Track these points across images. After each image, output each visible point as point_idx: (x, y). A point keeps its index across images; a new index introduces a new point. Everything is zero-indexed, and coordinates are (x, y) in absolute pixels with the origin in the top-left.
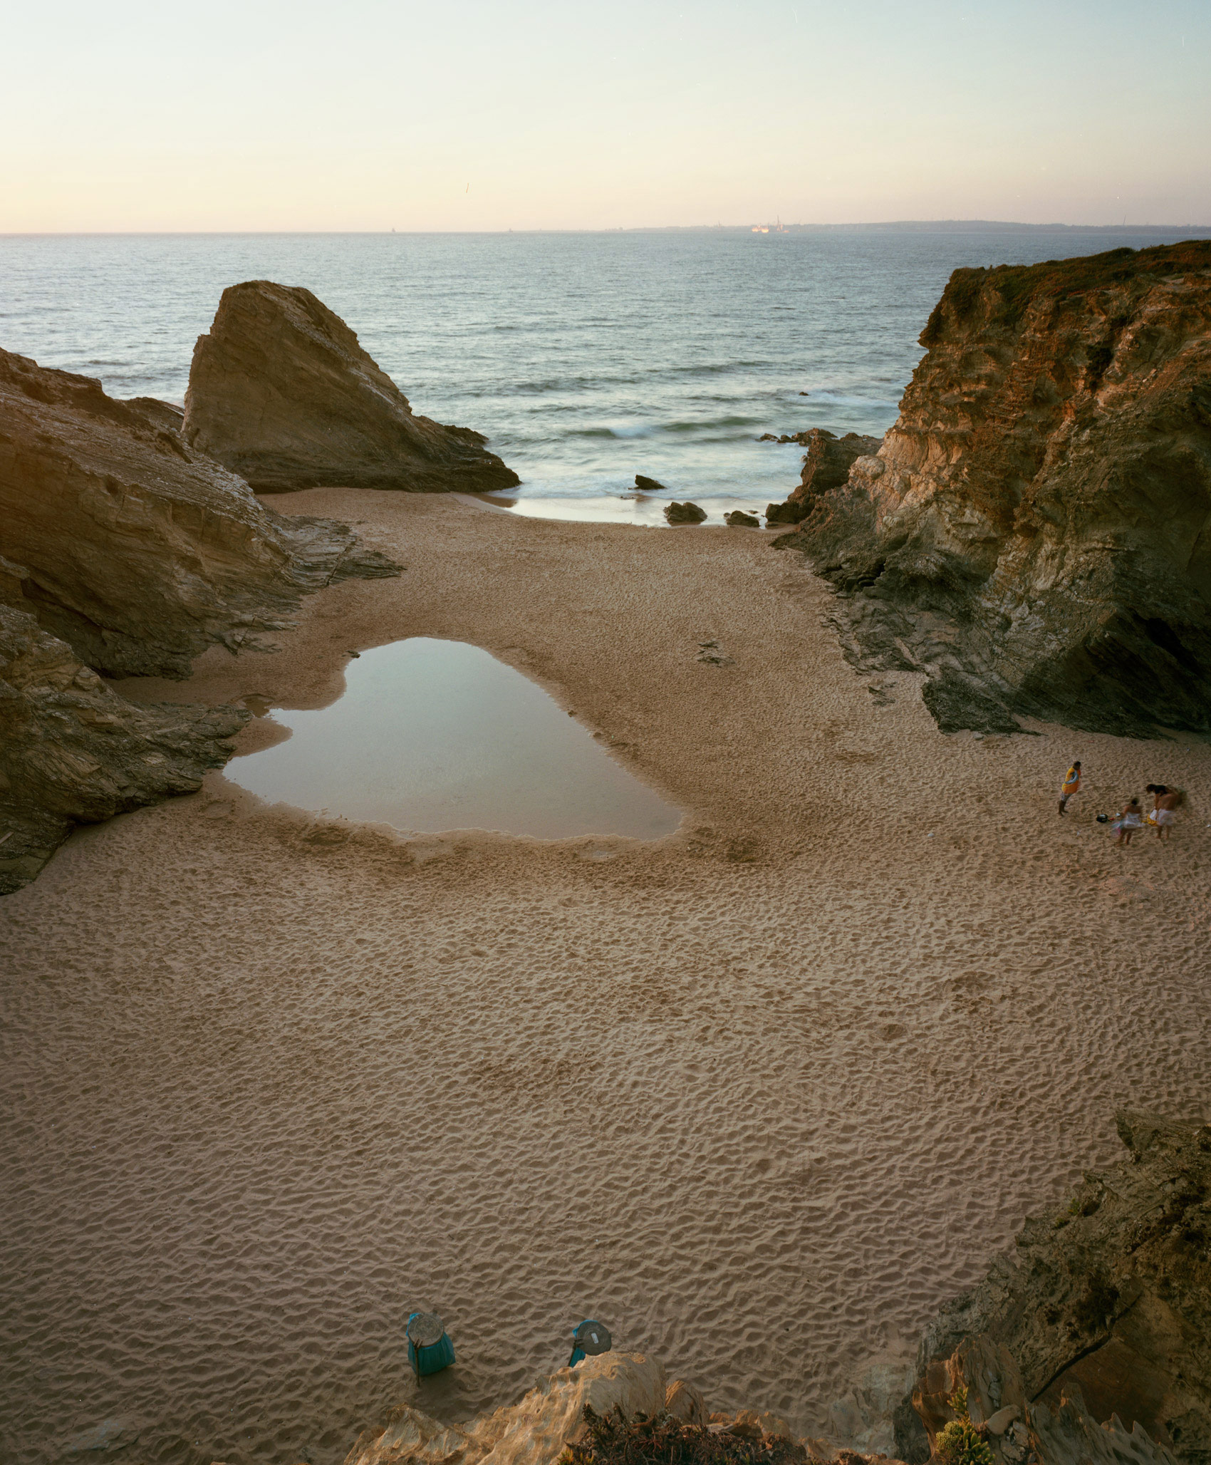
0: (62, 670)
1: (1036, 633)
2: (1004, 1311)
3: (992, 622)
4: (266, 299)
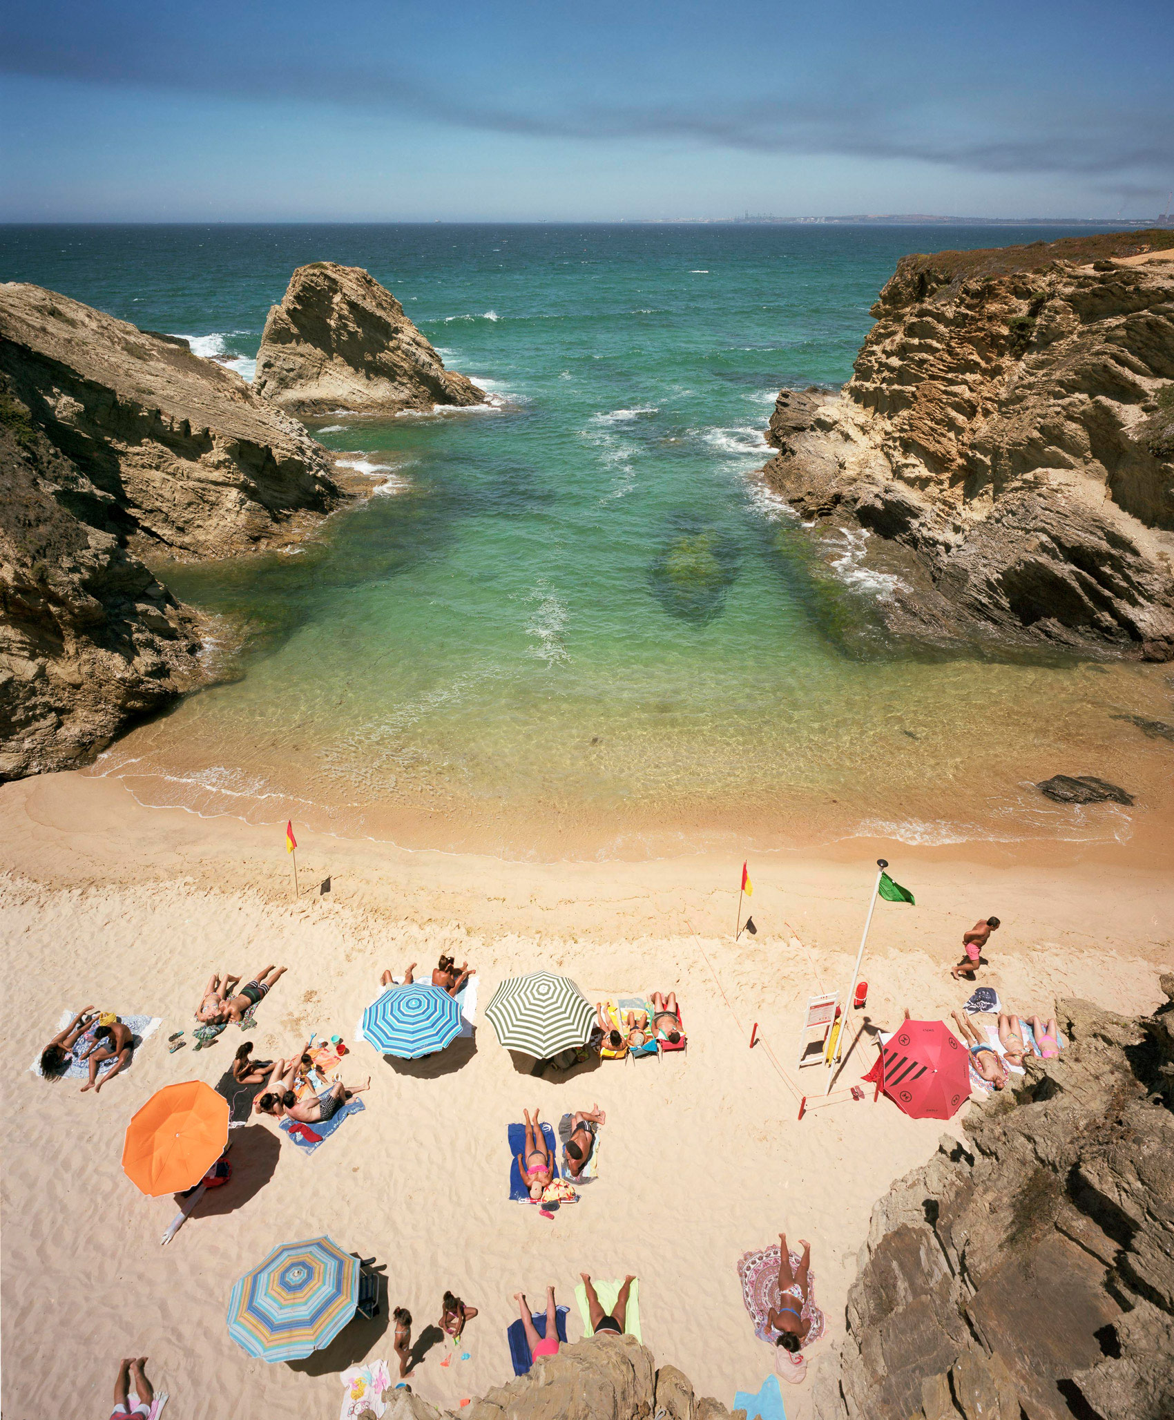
0: (134, 582)
1: (972, 558)
2: (953, 1195)
3: (933, 548)
4: (329, 278)
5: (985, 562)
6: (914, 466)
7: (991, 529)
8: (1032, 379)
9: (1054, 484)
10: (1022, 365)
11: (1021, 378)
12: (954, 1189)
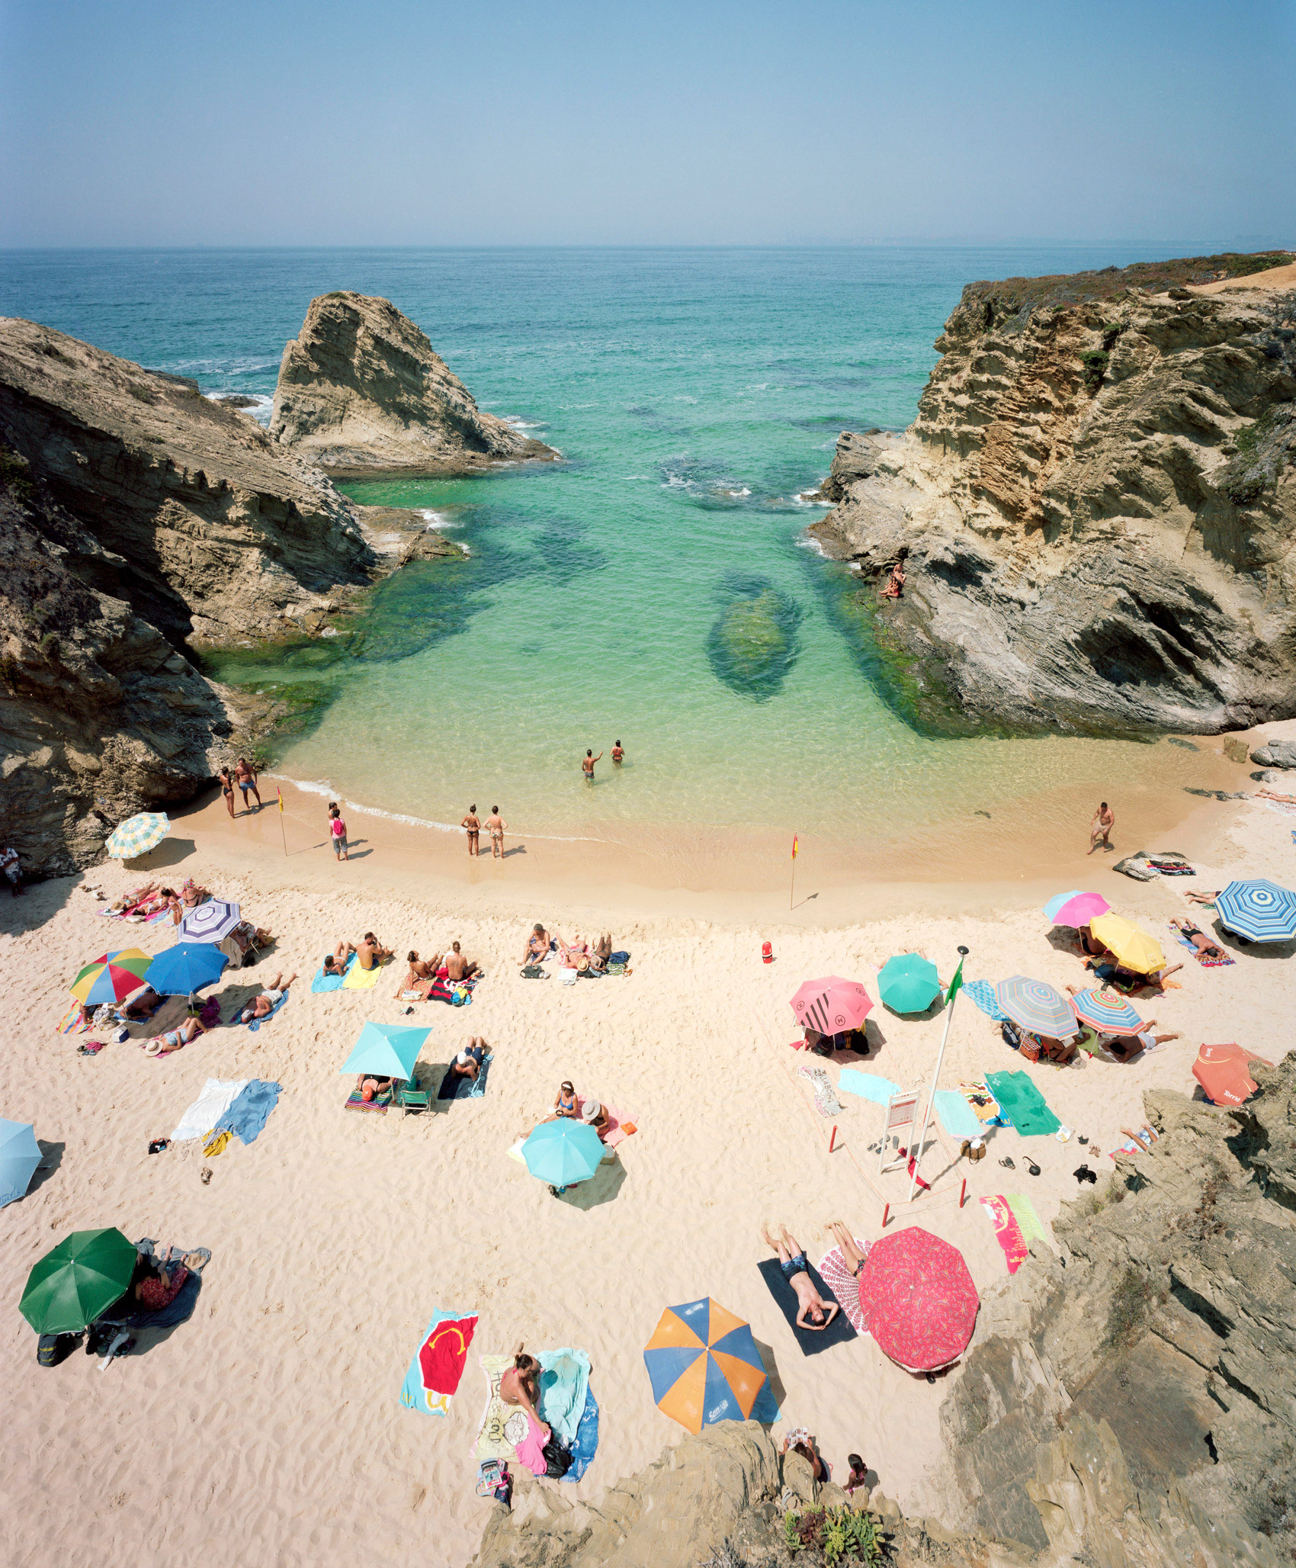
0: (152, 655)
1: (1047, 617)
2: (1044, 1301)
3: (1006, 606)
4: (350, 309)
5: (1062, 620)
6: (985, 515)
7: (1067, 585)
8: (1106, 420)
9: (1132, 536)
10: (1096, 404)
11: (1096, 419)
12: (1046, 1294)
